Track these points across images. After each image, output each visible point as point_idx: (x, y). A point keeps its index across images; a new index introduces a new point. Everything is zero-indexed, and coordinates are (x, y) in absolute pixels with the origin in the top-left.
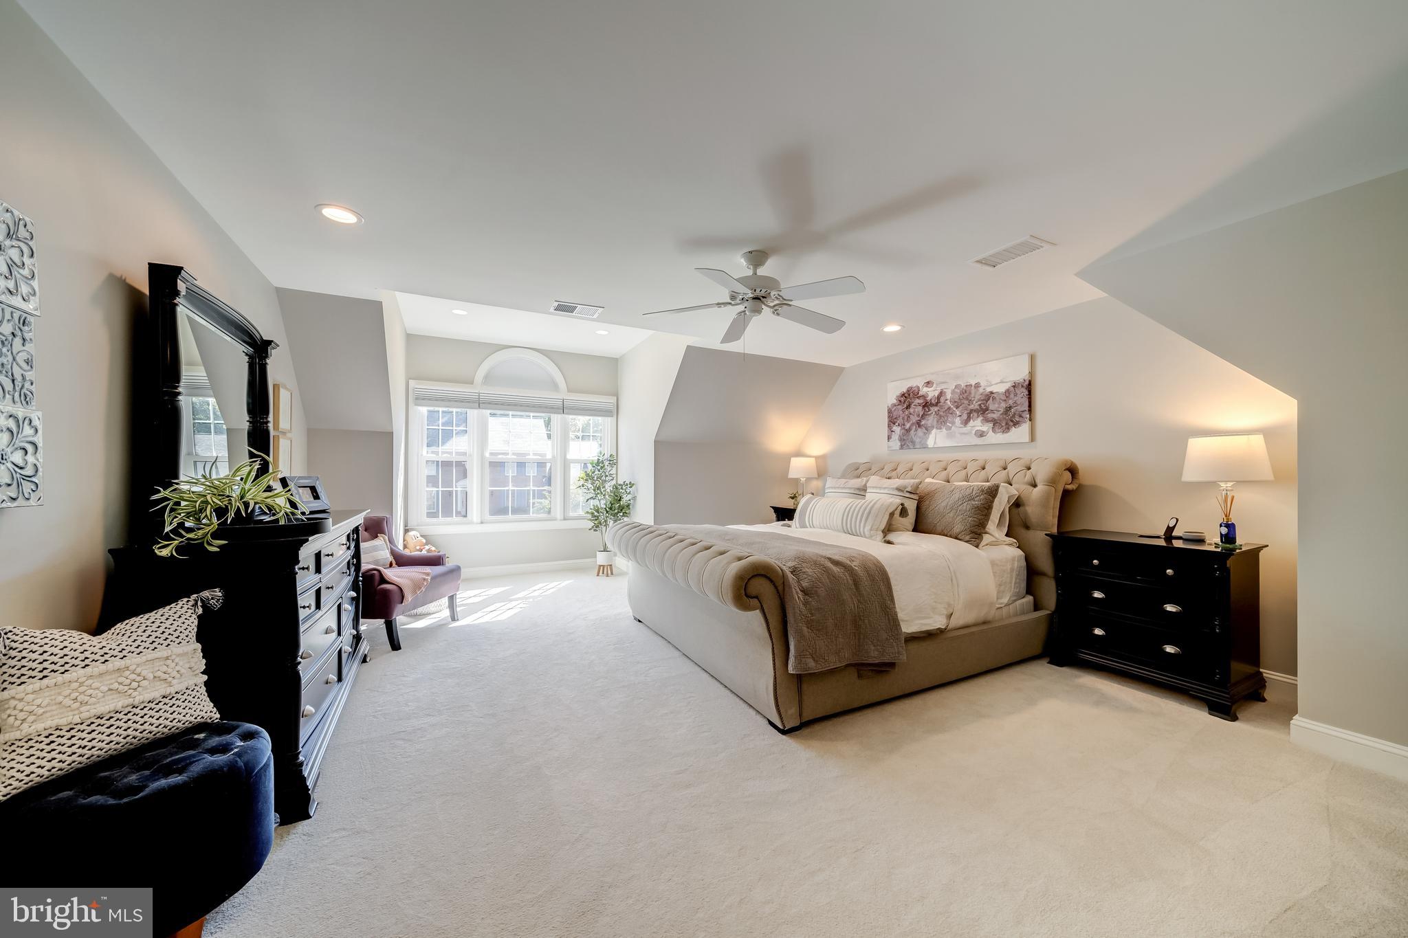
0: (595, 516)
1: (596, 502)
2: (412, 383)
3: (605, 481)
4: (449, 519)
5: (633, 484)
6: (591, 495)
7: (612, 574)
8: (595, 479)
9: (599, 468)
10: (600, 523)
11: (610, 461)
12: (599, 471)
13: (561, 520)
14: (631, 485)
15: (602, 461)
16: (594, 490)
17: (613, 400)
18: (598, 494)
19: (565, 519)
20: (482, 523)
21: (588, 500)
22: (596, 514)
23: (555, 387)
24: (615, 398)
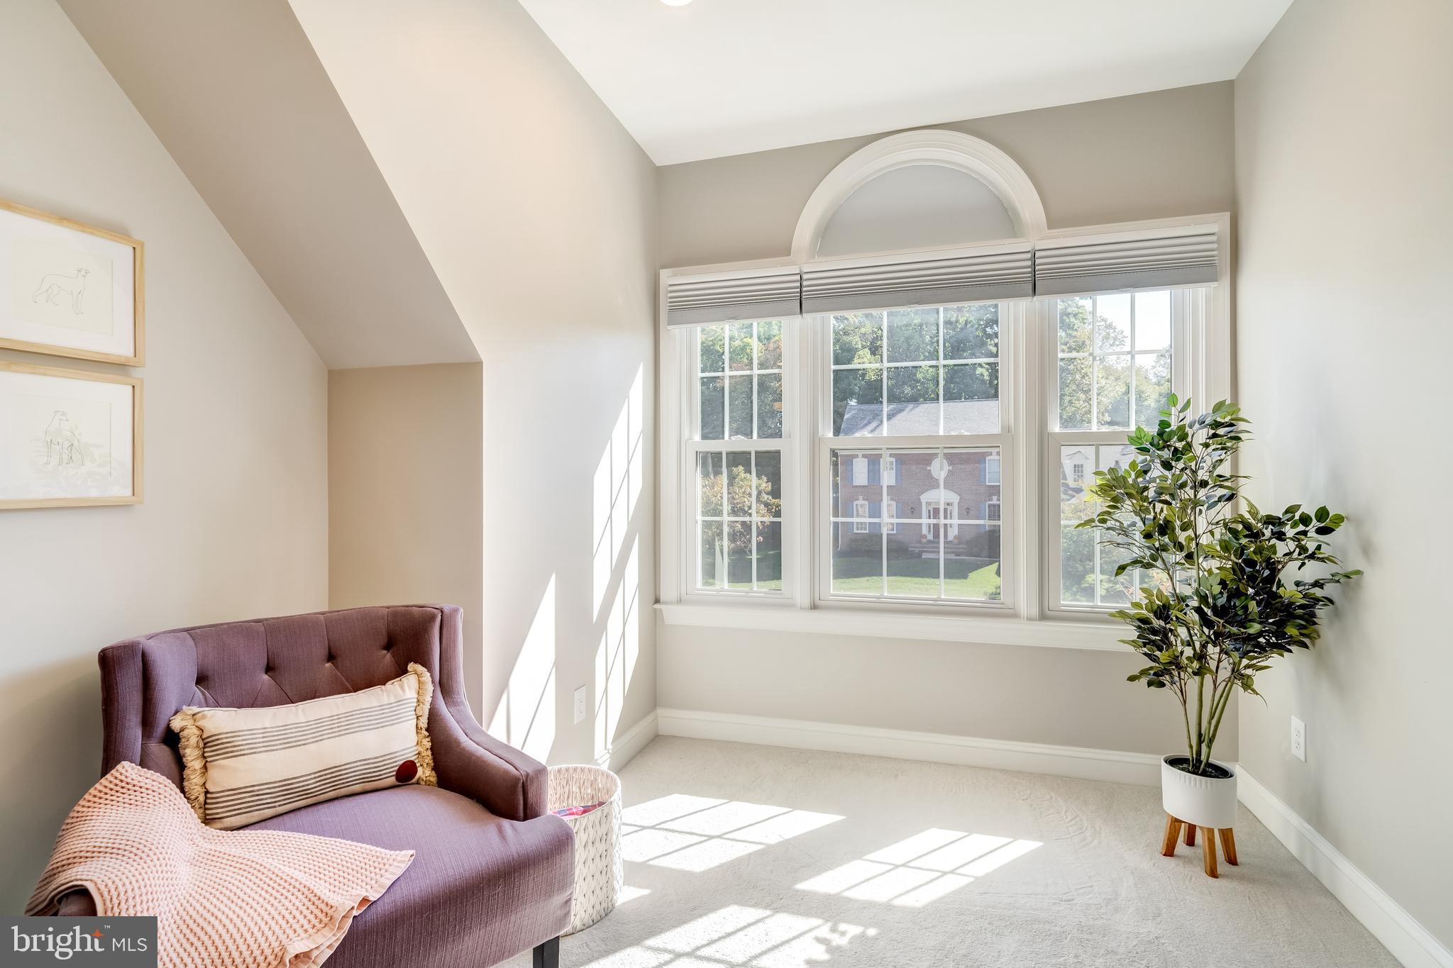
0: (1154, 632)
1: (1158, 577)
2: (667, 277)
3: (1196, 503)
4: (742, 588)
5: (1340, 519)
6: (1136, 552)
7: (1232, 861)
8: (1151, 493)
9: (1166, 454)
10: (1176, 662)
11: (1217, 425)
12: (1167, 465)
13: (1030, 619)
14: (1326, 523)
15: (1181, 428)
16: (1148, 536)
17: (1217, 224)
18: (1164, 548)
19: (1043, 617)
20: (814, 607)
21: (1122, 568)
22: (1157, 623)
23: (1008, 221)
24: (1226, 216)
